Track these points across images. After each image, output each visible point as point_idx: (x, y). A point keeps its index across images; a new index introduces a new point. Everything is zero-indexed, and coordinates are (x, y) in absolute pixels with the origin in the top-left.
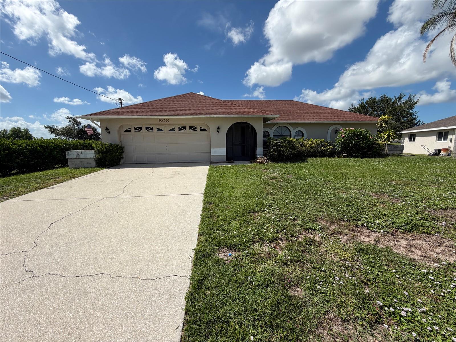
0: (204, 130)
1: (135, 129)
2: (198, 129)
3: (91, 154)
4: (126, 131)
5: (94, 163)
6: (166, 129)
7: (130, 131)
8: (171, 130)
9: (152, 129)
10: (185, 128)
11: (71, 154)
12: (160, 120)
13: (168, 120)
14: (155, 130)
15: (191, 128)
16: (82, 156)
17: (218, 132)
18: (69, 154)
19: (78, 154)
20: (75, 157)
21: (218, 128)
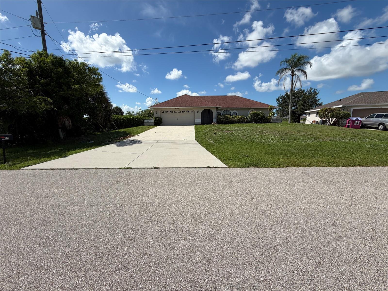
0: (193, 112)
1: (166, 112)
2: (190, 112)
3: (152, 121)
4: (163, 112)
5: (153, 124)
6: (177, 112)
7: (164, 112)
8: (179, 112)
9: (172, 112)
10: (185, 111)
11: (146, 121)
12: (176, 108)
13: (179, 108)
14: (173, 112)
15: (187, 111)
16: (149, 122)
17: (198, 113)
18: (145, 121)
19: (148, 121)
20: (147, 122)
21: (198, 111)
